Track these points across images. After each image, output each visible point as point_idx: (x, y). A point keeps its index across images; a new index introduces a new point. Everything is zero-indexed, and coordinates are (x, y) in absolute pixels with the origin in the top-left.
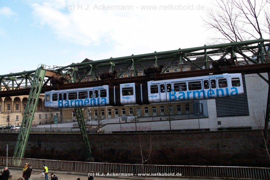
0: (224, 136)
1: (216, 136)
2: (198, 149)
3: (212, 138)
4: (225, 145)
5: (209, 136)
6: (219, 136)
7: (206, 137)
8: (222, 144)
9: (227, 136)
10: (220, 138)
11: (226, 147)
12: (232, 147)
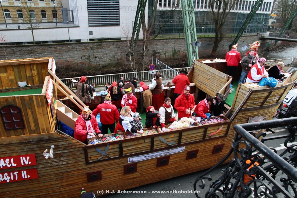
0: (95, 47)
1: (87, 47)
2: (68, 62)
3: (83, 50)
4: (96, 56)
5: (80, 48)
6: (90, 47)
7: (76, 49)
8: (94, 55)
9: (98, 46)
10: (92, 49)
11: (97, 58)
12: (102, 58)
